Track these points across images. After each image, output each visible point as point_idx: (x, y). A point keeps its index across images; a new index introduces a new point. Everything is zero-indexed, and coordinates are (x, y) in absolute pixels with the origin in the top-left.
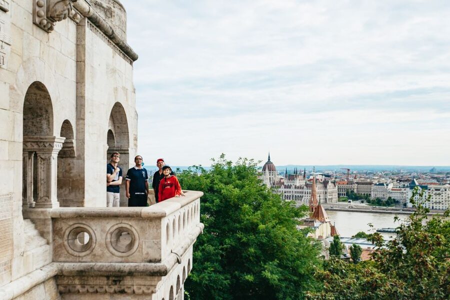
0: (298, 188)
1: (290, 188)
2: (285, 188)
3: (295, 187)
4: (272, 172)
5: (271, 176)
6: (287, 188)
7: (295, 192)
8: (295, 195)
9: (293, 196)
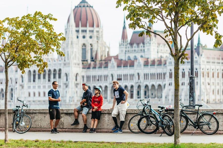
0: (153, 63)
1: (132, 65)
2: (119, 66)
3: (146, 64)
4: (88, 28)
5: (88, 41)
6: (125, 66)
7: (146, 76)
8: (143, 83)
9: (139, 87)
